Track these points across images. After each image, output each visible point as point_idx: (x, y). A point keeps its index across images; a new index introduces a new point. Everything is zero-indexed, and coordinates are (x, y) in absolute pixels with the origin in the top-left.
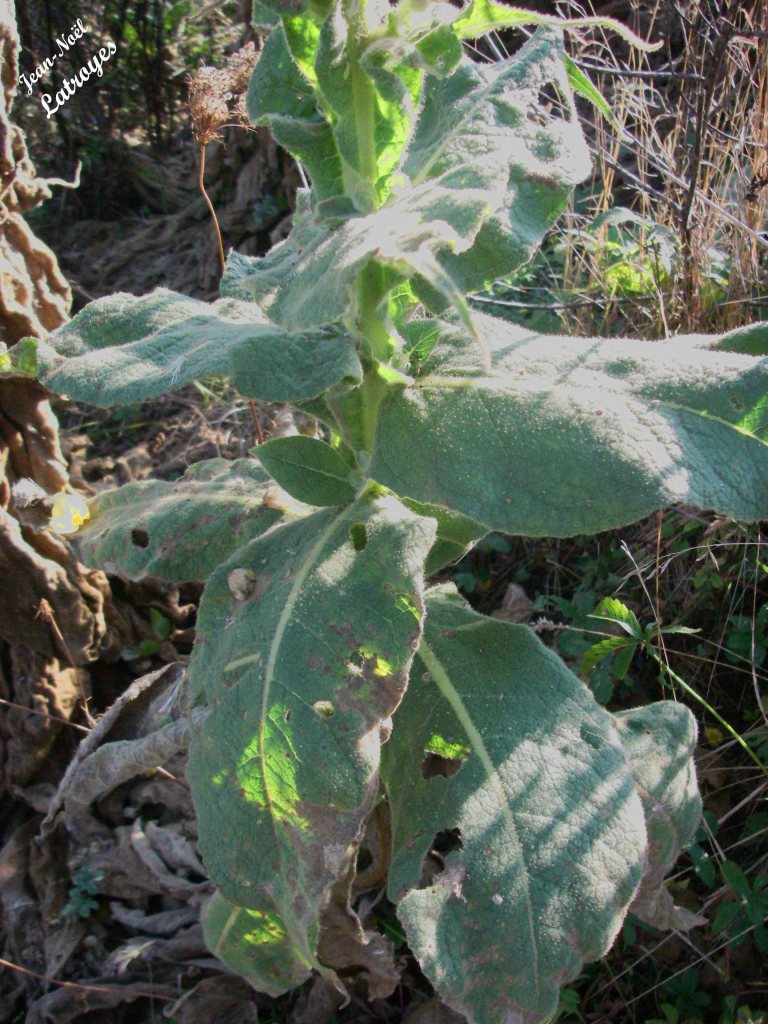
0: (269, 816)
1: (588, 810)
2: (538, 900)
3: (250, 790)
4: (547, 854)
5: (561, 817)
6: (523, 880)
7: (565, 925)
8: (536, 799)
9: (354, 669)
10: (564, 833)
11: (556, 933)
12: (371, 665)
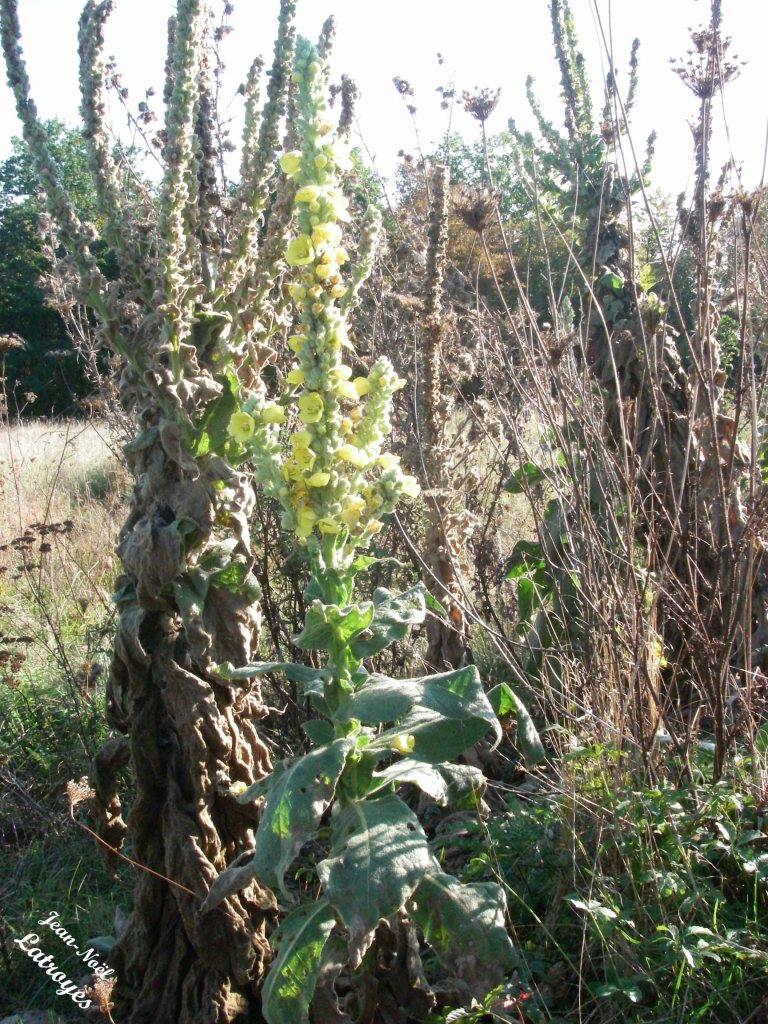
0: (279, 837)
1: (401, 846)
2: (373, 869)
3: (275, 828)
4: (379, 854)
5: (389, 845)
6: (368, 861)
7: (382, 879)
8: (381, 837)
9: (317, 780)
10: (388, 849)
11: (378, 881)
12: (323, 780)
